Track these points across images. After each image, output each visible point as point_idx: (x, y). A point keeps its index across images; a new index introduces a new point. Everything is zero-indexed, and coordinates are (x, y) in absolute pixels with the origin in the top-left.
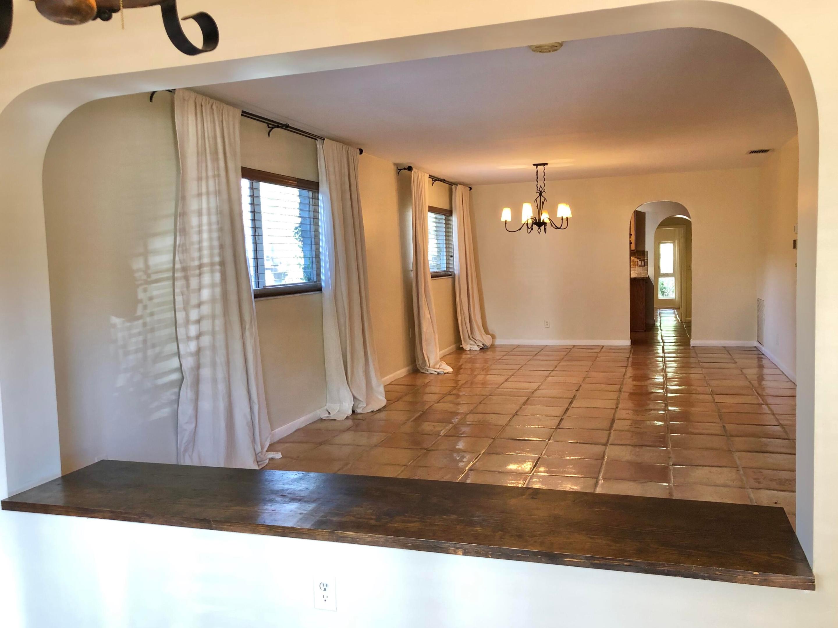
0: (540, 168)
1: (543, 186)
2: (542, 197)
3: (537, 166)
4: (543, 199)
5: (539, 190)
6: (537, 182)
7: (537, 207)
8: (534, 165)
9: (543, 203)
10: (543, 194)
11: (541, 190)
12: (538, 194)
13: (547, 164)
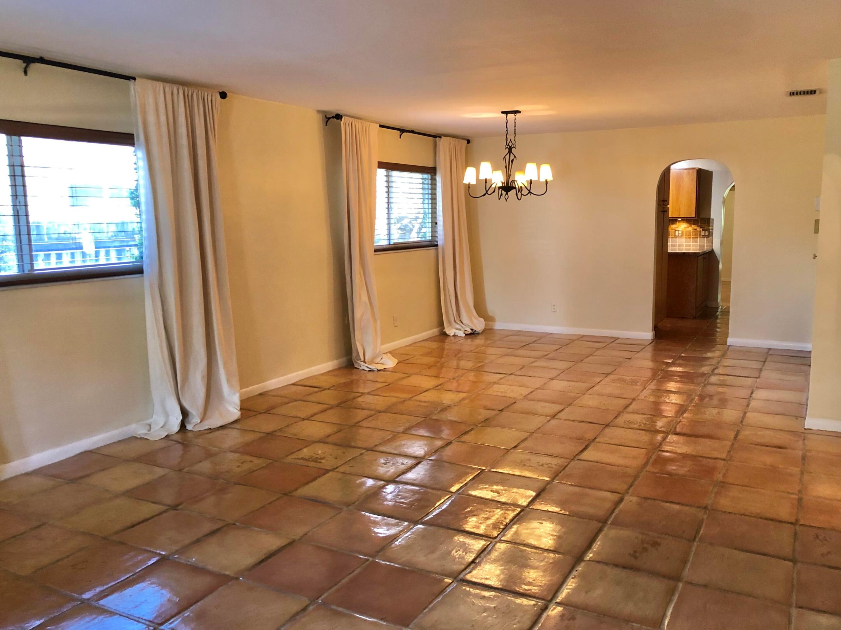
0: (511, 116)
1: (513, 141)
2: (511, 154)
3: (507, 114)
4: (512, 157)
5: (509, 145)
6: (507, 134)
7: (506, 167)
8: (503, 112)
9: (512, 161)
10: (513, 150)
11: (510, 144)
12: (507, 150)
13: (519, 112)
